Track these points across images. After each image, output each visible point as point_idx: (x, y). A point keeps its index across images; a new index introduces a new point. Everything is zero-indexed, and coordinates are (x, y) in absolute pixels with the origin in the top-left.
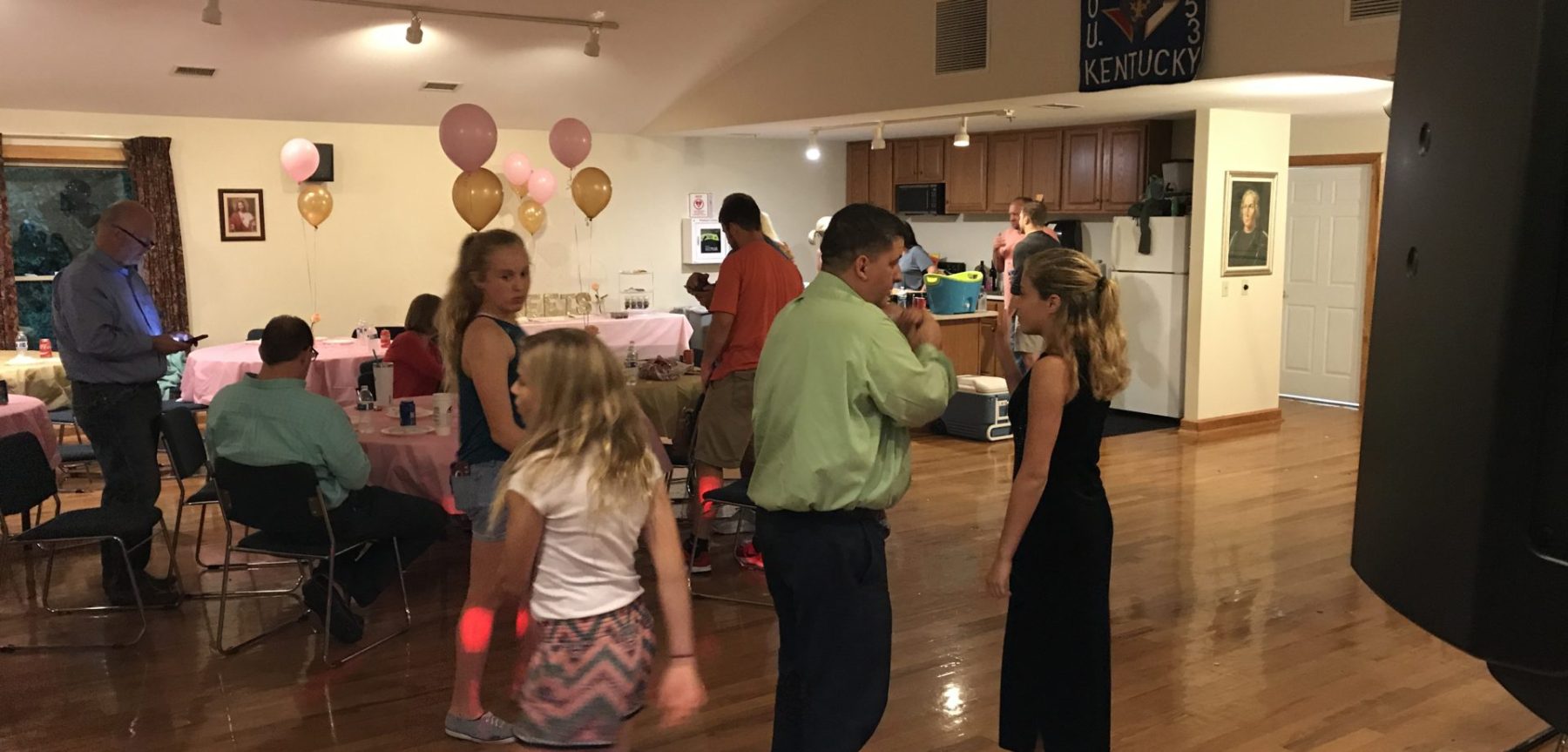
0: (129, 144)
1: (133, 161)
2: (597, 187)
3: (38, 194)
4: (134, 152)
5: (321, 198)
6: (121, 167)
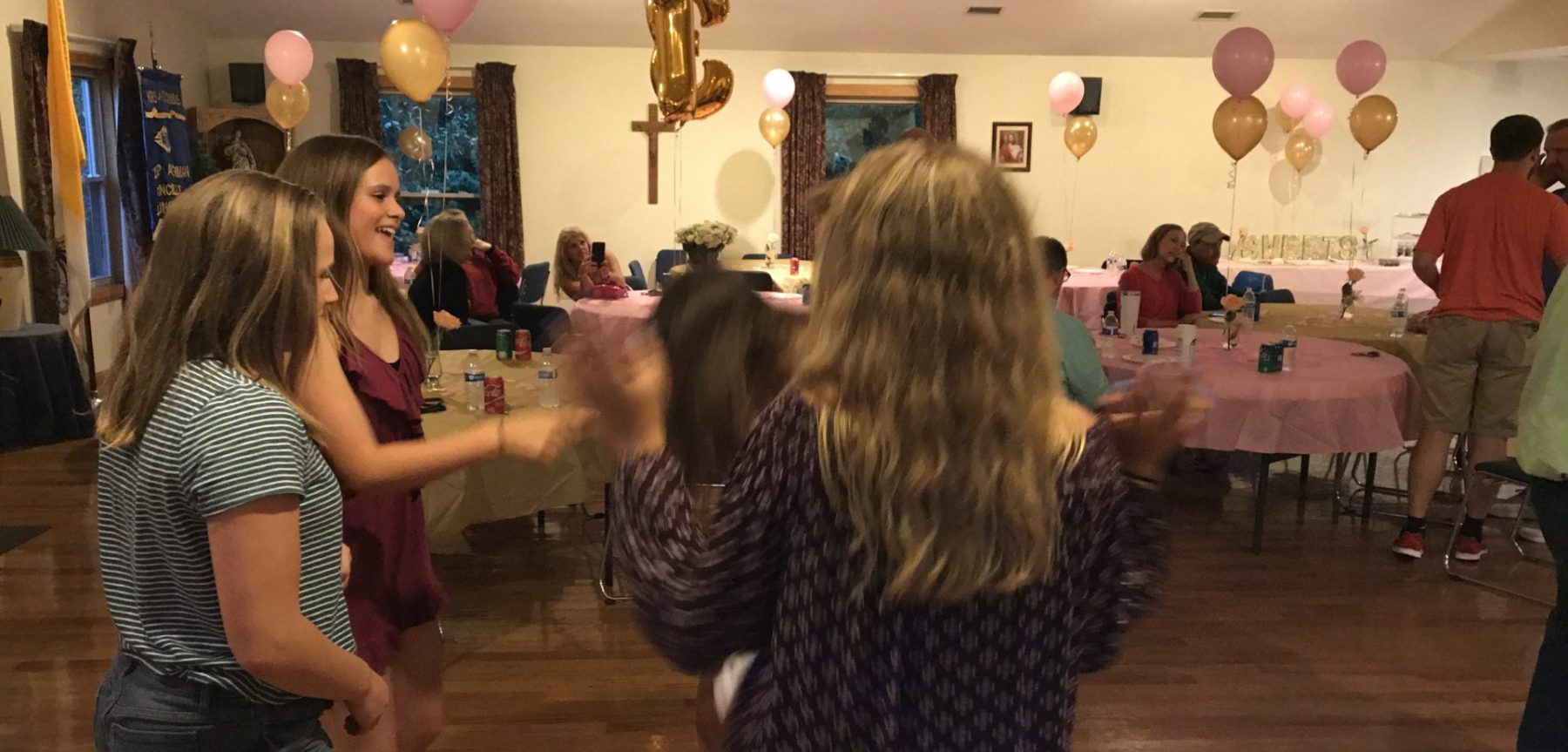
0: (923, 81)
1: (925, 97)
2: (1379, 117)
3: (847, 130)
4: (926, 89)
5: (1087, 129)
6: (914, 102)
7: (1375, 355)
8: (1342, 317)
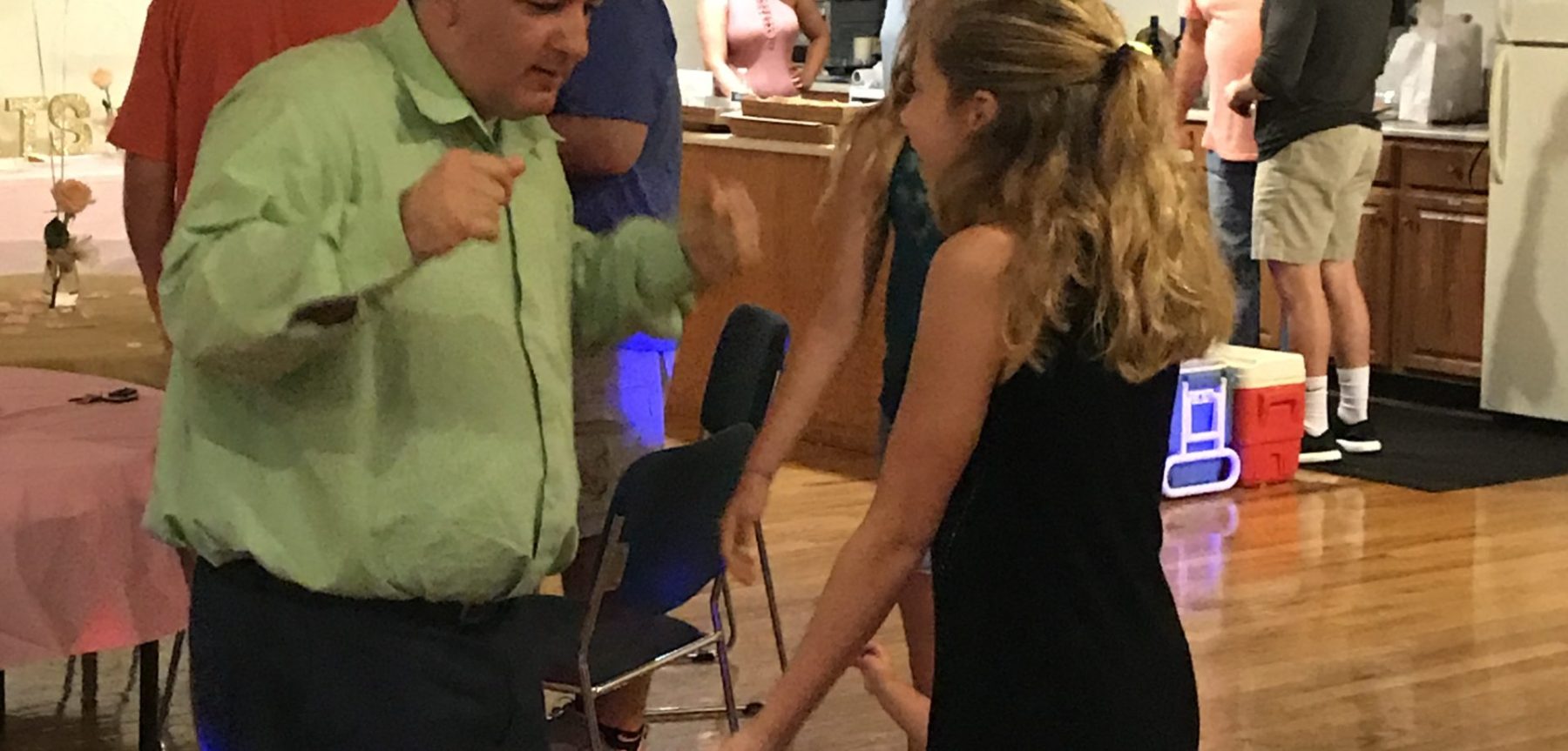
7: (124, 396)
8: (52, 305)
